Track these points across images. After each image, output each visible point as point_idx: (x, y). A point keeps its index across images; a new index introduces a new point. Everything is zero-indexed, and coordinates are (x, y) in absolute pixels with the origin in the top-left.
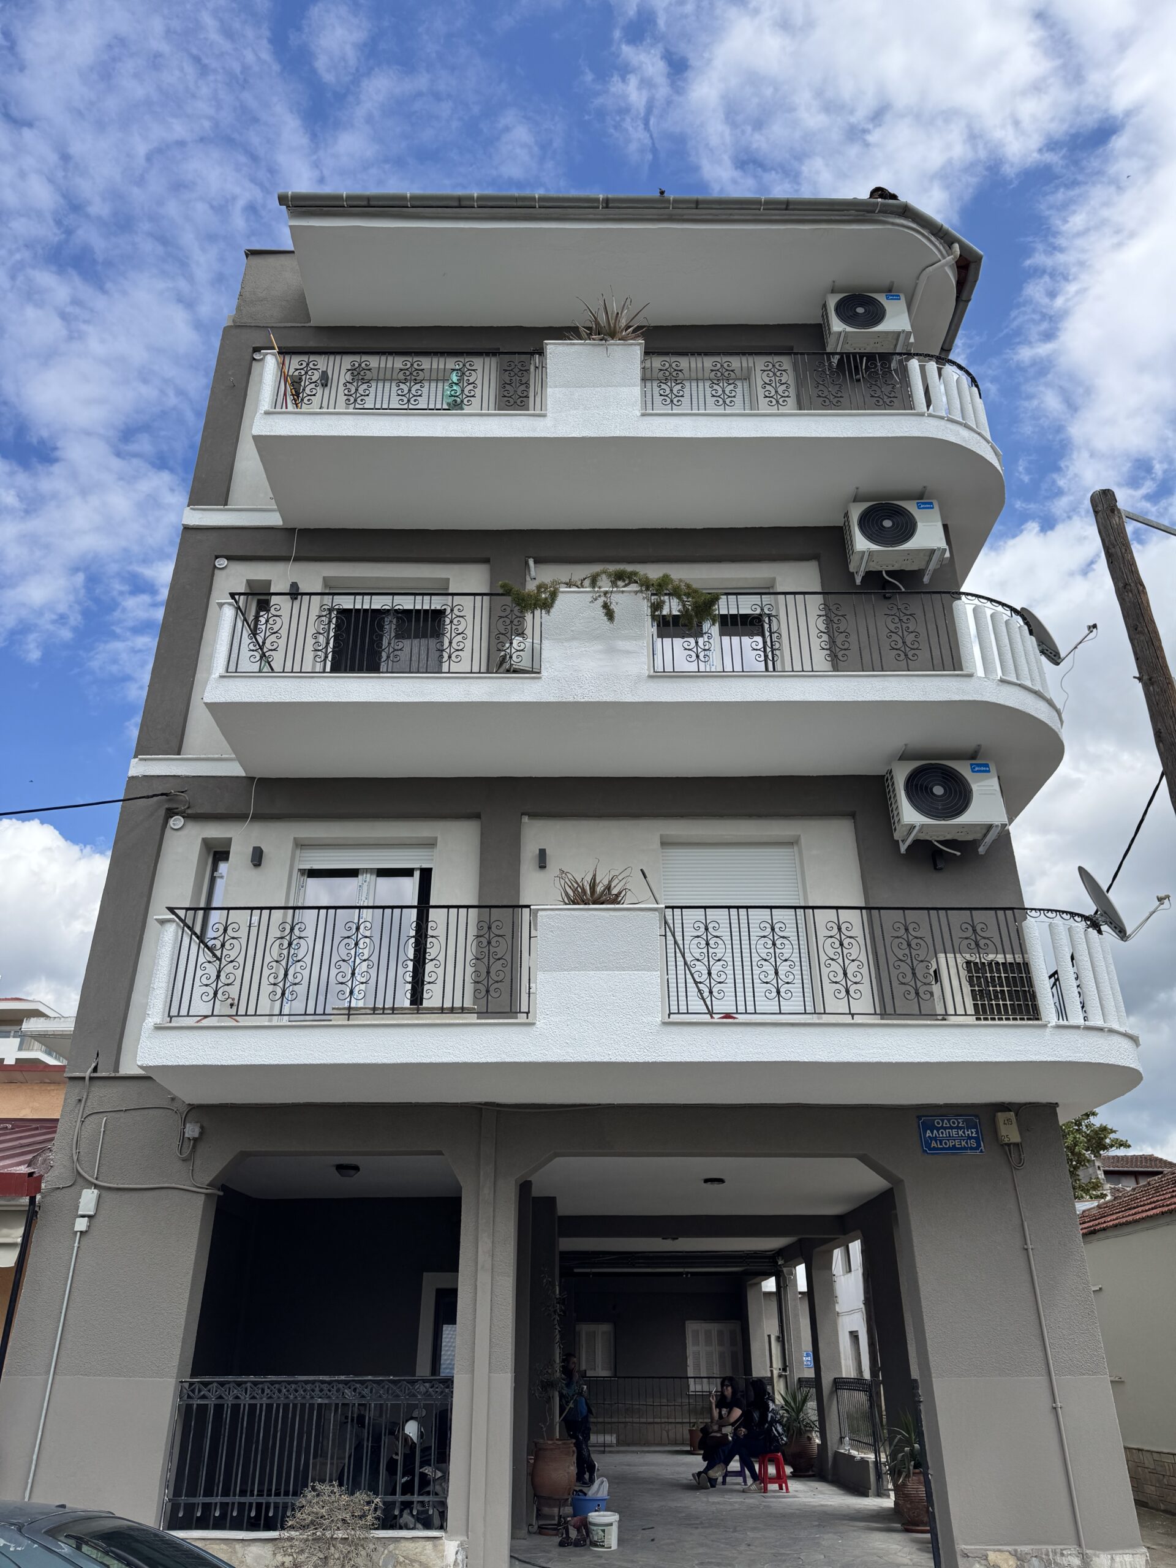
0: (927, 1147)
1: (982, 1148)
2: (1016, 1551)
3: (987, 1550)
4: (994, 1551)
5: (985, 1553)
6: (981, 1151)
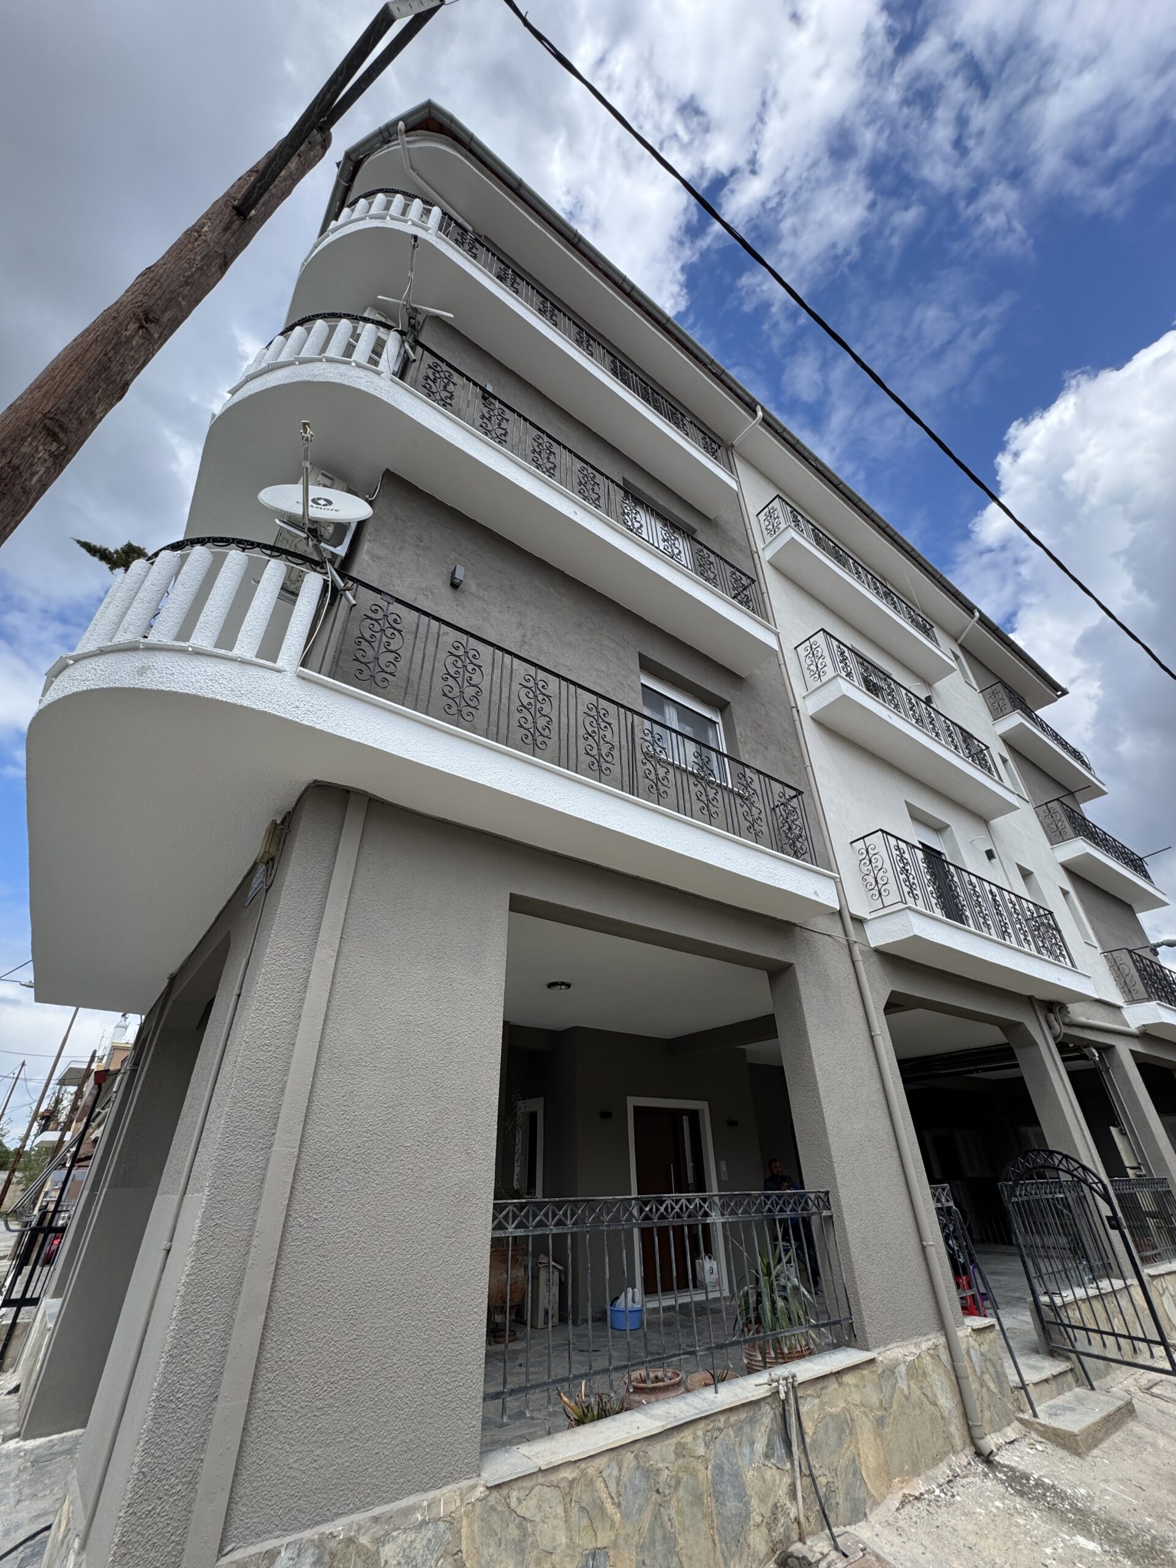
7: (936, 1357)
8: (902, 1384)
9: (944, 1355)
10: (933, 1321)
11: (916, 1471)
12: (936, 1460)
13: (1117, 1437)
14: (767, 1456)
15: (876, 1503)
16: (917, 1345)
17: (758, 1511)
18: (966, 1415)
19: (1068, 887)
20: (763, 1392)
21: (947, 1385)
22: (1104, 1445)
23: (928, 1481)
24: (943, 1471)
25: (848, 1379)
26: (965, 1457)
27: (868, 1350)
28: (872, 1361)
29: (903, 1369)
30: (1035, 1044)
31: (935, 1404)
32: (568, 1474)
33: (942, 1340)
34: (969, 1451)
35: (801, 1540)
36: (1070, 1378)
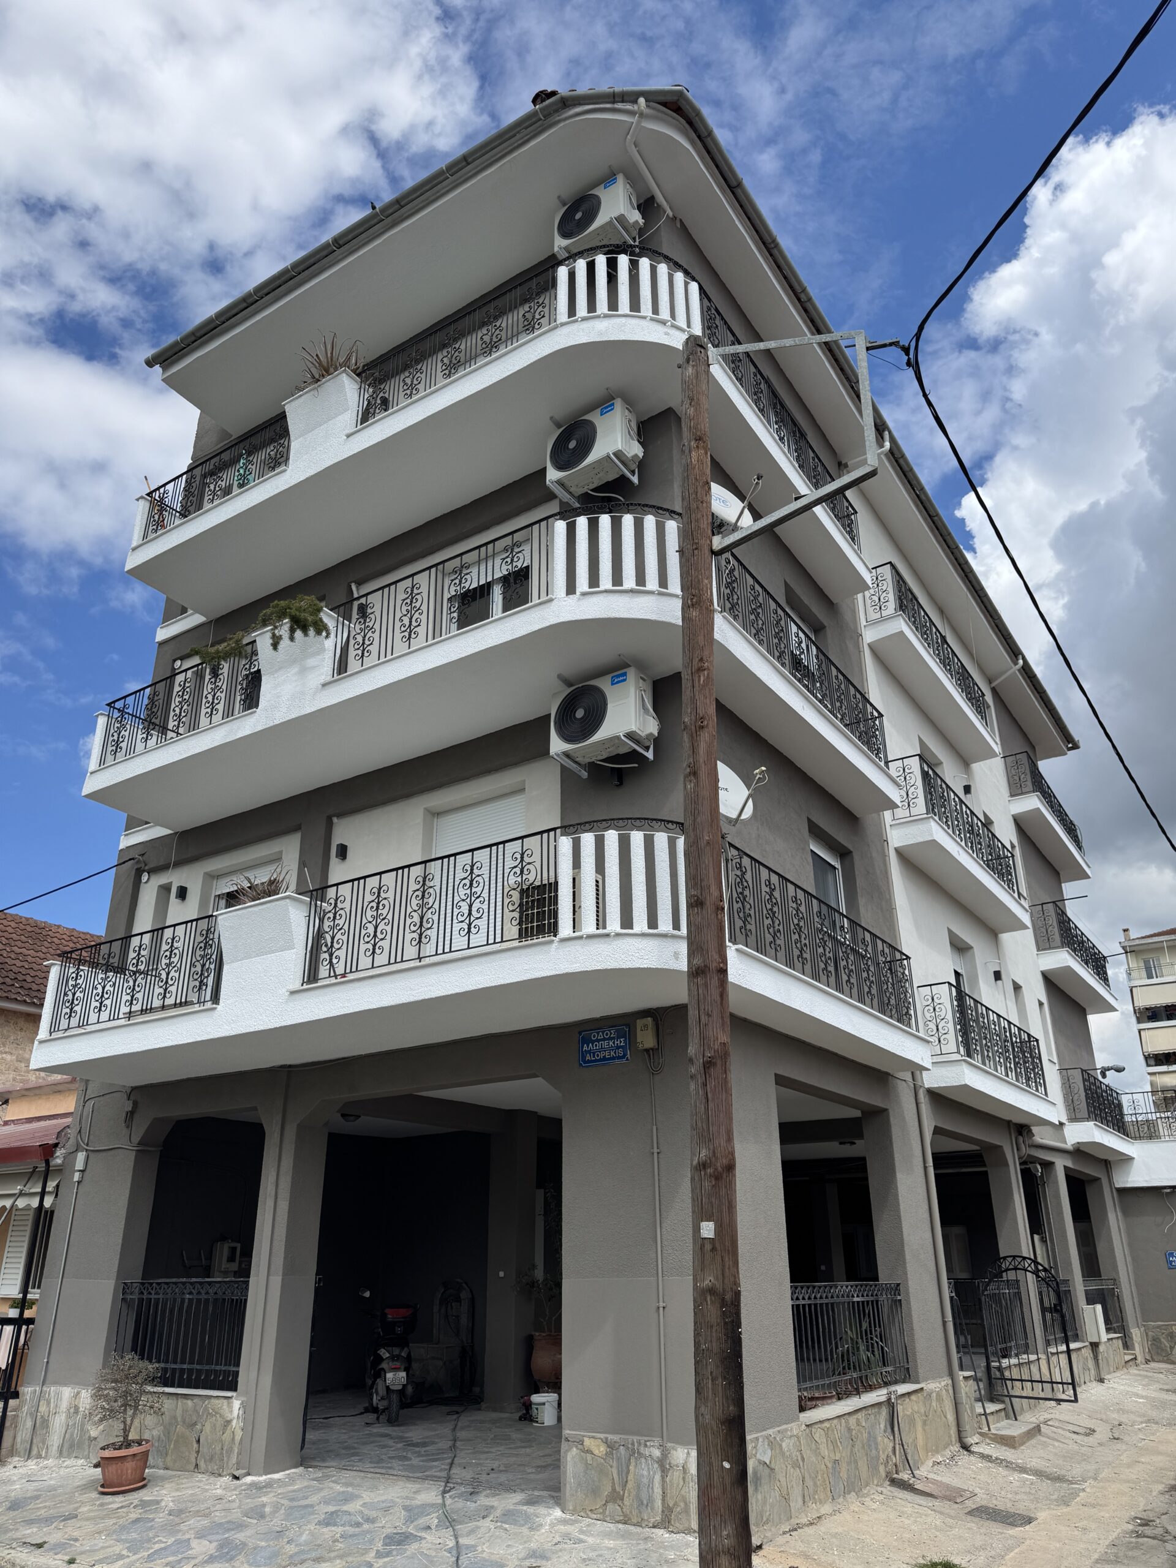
0: (584, 1061)
1: (628, 1056)
2: (607, 1439)
3: (584, 1436)
4: (590, 1437)
5: (581, 1438)
6: (627, 1059)
7: (947, 1391)
8: (934, 1404)
9: (951, 1391)
10: (947, 1373)
11: (937, 1452)
12: (945, 1448)
13: (1033, 1442)
14: (885, 1431)
15: (922, 1463)
16: (940, 1383)
17: (883, 1457)
18: (958, 1425)
19: (1044, 1000)
20: (883, 1399)
21: (951, 1407)
22: (1027, 1444)
23: (942, 1456)
24: (948, 1453)
25: (913, 1397)
26: (956, 1447)
27: (919, 1383)
28: (922, 1389)
29: (934, 1395)
30: (1007, 1165)
31: (945, 1417)
32: (827, 1424)
33: (950, 1382)
34: (958, 1445)
35: (897, 1473)
36: (1003, 1413)
